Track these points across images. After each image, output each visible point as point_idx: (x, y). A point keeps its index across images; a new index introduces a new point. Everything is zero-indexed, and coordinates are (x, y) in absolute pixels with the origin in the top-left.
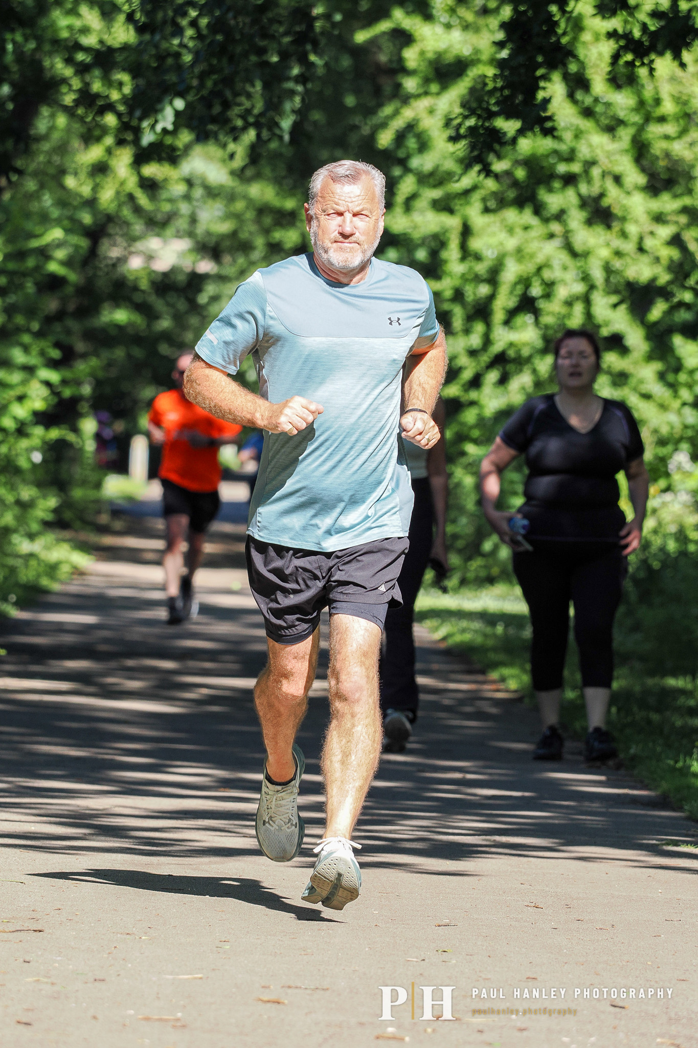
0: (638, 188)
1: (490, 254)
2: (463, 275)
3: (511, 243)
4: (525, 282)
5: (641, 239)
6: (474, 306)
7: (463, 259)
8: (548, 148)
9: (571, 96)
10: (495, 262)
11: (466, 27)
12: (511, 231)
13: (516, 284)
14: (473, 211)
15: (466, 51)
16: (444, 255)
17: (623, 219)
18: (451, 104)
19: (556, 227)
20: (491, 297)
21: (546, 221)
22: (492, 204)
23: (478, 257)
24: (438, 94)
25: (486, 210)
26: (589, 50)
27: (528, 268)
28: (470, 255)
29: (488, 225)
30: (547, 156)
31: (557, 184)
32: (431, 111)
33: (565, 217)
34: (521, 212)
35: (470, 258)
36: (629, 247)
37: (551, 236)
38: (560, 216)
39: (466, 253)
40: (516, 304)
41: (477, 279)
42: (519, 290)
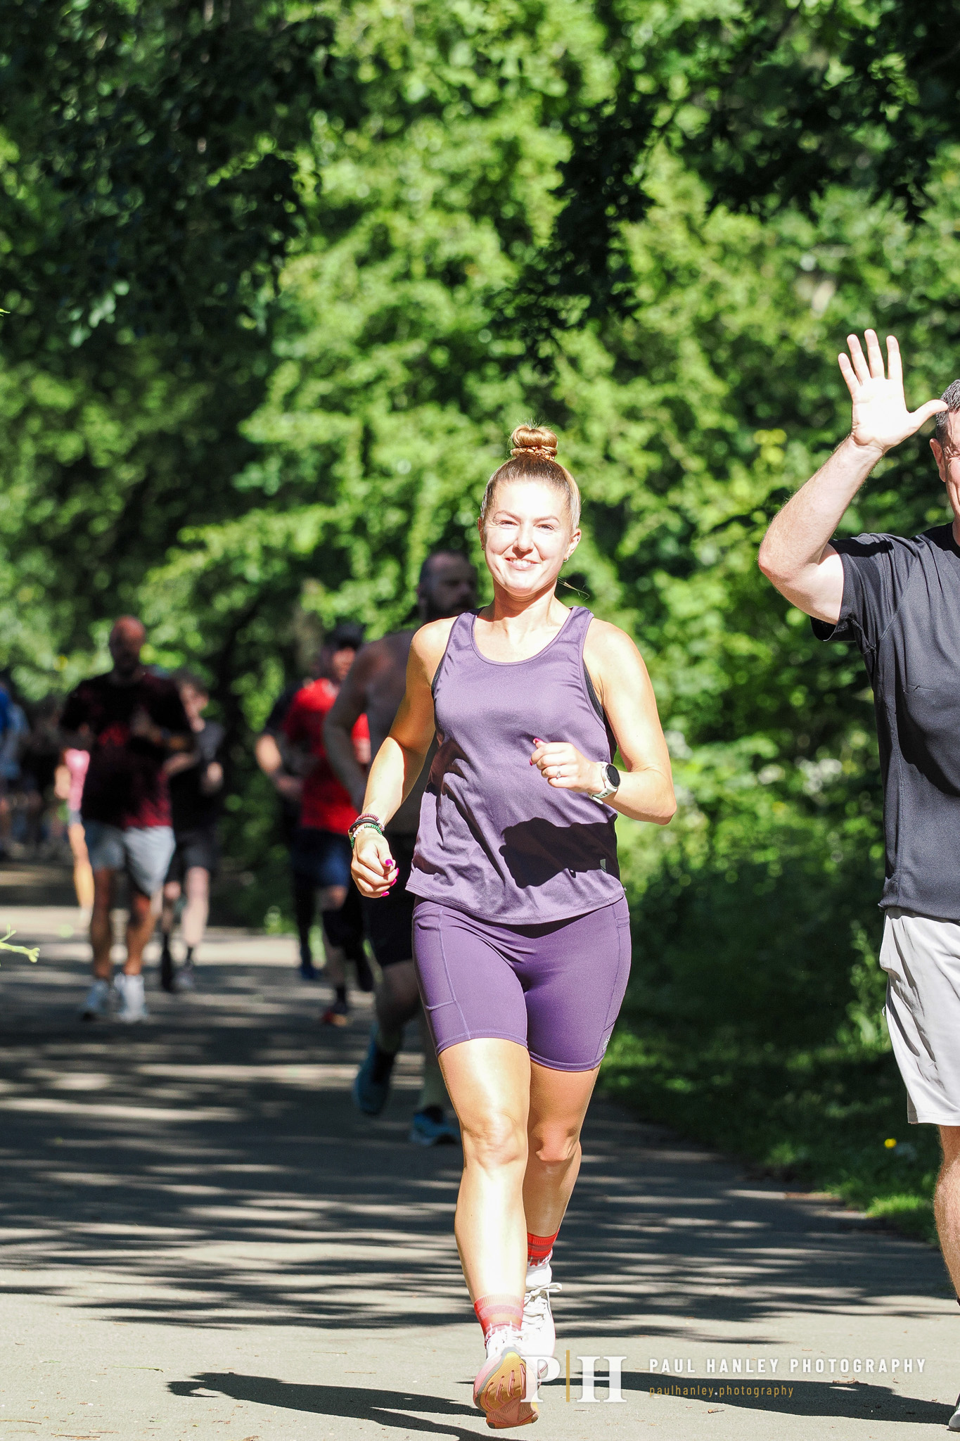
0: (601, 373)
1: (402, 468)
2: (366, 499)
3: (430, 453)
4: (452, 505)
5: (607, 444)
6: (380, 541)
7: (366, 475)
8: (476, 322)
9: (506, 249)
10: (410, 480)
11: (359, 158)
12: (428, 434)
13: (440, 508)
14: (378, 412)
15: (360, 192)
16: (338, 470)
17: (585, 416)
18: (341, 266)
19: (490, 429)
20: (406, 527)
21: (478, 421)
22: (403, 400)
23: (386, 474)
24: (324, 251)
25: (394, 409)
26: (529, 186)
27: (453, 486)
28: (374, 470)
29: (398, 428)
30: (477, 332)
31: (491, 370)
32: (316, 275)
33: (502, 414)
34: (443, 409)
35: (375, 475)
36: (592, 454)
37: (485, 442)
38: (496, 414)
39: (369, 468)
40: (440, 536)
41: (386, 502)
42: (444, 516)
